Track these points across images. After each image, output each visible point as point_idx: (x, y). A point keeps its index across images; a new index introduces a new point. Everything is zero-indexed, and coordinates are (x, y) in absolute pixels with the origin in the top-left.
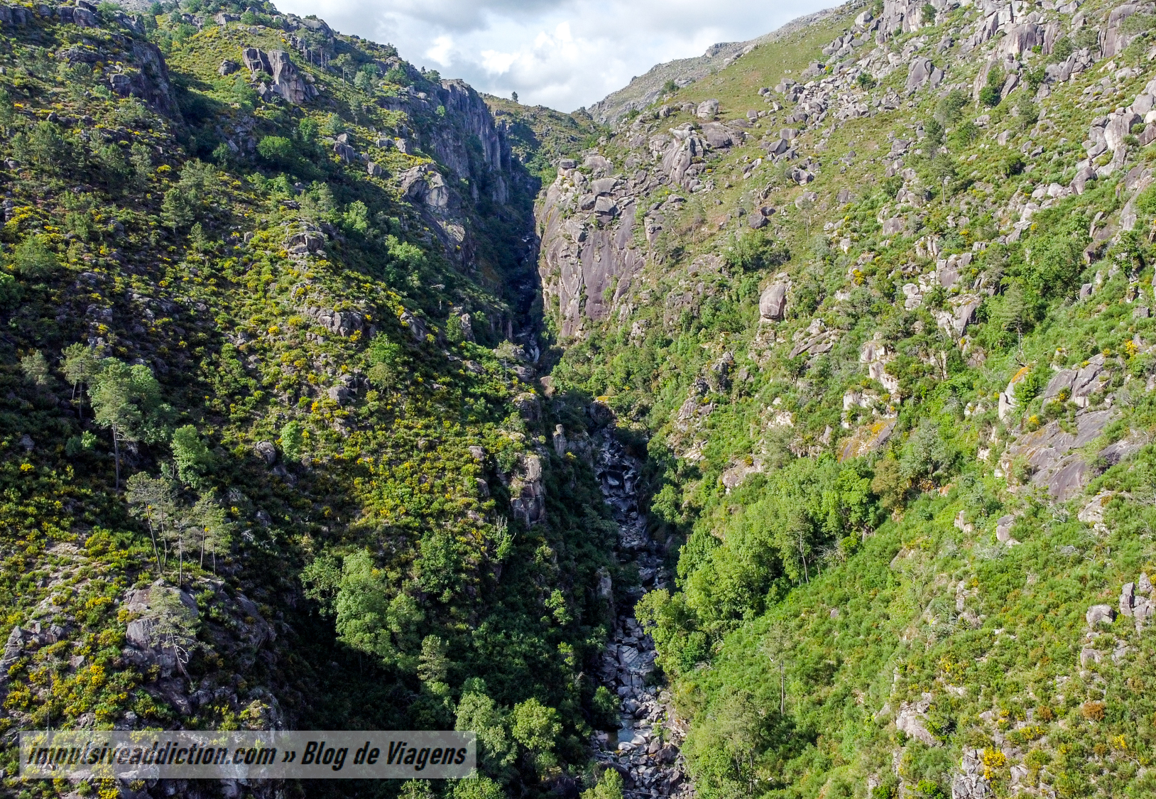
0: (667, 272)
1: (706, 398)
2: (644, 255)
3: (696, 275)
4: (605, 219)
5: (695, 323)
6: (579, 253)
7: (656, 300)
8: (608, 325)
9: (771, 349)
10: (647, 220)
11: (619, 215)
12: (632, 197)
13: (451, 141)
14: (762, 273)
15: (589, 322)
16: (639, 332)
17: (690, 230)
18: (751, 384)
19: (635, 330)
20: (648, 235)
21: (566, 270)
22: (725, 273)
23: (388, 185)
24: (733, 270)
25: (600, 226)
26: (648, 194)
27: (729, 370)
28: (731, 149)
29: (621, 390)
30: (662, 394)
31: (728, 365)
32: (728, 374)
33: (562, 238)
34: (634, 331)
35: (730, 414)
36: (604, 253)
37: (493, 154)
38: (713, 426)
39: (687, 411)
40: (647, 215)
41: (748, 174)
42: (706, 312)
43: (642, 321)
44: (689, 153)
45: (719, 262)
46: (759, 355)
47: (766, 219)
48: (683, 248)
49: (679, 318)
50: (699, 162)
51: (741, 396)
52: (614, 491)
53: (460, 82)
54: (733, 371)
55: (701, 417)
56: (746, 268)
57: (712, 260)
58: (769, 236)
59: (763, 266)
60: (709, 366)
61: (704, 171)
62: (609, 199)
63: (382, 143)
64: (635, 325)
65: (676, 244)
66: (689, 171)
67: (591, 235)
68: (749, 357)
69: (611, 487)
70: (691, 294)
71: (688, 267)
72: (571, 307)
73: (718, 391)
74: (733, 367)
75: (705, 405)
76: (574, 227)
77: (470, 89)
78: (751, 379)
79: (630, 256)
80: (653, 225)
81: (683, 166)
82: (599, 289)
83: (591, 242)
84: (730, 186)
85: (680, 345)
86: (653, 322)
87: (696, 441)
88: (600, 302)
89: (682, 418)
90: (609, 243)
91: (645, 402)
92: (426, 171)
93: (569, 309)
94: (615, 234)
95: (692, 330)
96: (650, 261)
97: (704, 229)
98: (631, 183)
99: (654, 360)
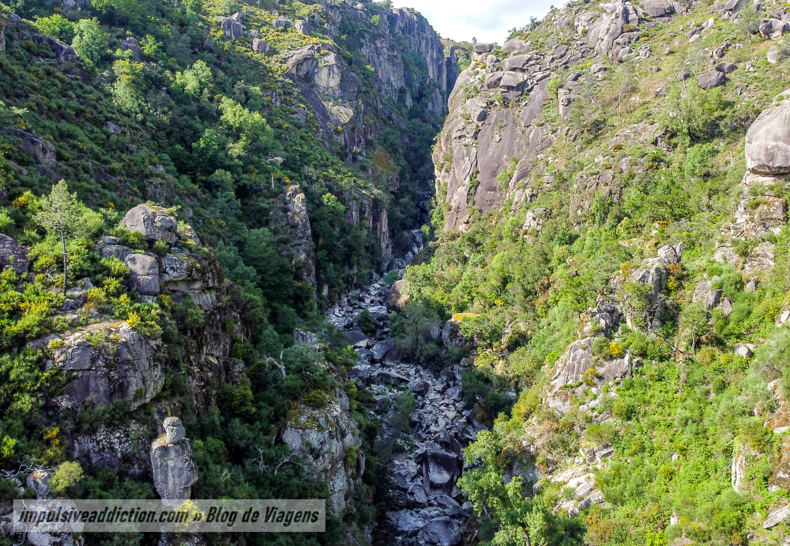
0: (582, 149)
1: (616, 343)
2: (554, 132)
3: (619, 148)
4: (512, 95)
5: (614, 210)
6: (476, 133)
7: (562, 181)
8: (500, 217)
9: (773, 240)
10: (561, 91)
11: (530, 91)
12: (548, 72)
13: (385, 50)
14: (719, 144)
15: (477, 214)
16: (534, 224)
17: (616, 99)
18: (726, 320)
19: (529, 220)
20: (561, 107)
21: (459, 152)
22: (662, 145)
23: (273, 63)
24: (674, 140)
25: (505, 103)
26: (567, 68)
27: (672, 283)
28: (674, 17)
29: (492, 305)
30: (550, 317)
31: (669, 273)
32: (669, 292)
33: (460, 118)
34: (527, 224)
35: (672, 385)
36: (506, 133)
37: (439, 76)
38: (629, 414)
39: (571, 369)
40: (561, 87)
41: (696, 36)
42: (632, 194)
43: (540, 210)
44: (620, 21)
45: (655, 131)
46: (745, 254)
47: (724, 77)
48: (605, 120)
49: (591, 205)
50: (631, 31)
51: (698, 344)
52: (437, 493)
53: (412, 10)
54: (680, 287)
55: (601, 386)
56: (694, 138)
57: (645, 129)
58: (729, 97)
59: (721, 135)
60: (627, 272)
61: (638, 39)
62: (520, 74)
63: (278, 24)
64: (530, 214)
65: (596, 116)
66: (620, 40)
67: (493, 113)
68: (718, 256)
69: (434, 486)
70: (611, 172)
71: (609, 141)
72: (459, 195)
73: (643, 328)
74: (680, 278)
75: (612, 358)
76: (476, 106)
77: (418, 15)
78: (726, 308)
79: (537, 134)
80: (568, 96)
81: (613, 34)
82: (494, 174)
83: (492, 121)
84: (671, 53)
85: (588, 242)
86: (554, 212)
87: (587, 443)
88: (494, 189)
89: (559, 383)
90: (514, 121)
91: (522, 327)
92: (318, 50)
93: (456, 197)
94: (522, 112)
95: (610, 221)
96: (560, 140)
97: (636, 99)
98: (548, 58)
99: (547, 261)
